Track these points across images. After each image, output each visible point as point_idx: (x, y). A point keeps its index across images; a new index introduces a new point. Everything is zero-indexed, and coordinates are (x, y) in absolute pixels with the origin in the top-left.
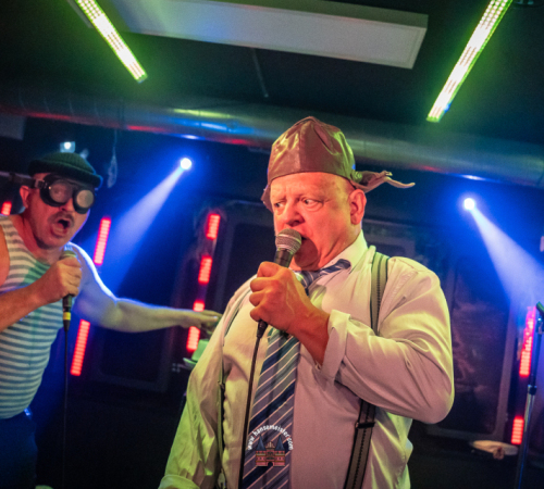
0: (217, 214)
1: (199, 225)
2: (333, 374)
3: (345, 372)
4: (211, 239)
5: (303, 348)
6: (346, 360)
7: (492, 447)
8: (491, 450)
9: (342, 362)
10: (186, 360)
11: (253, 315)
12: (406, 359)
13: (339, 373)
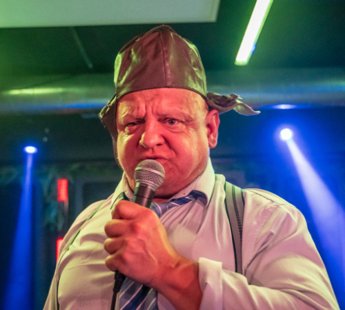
0: (64, 177)
1: (49, 191)
4: (63, 202)
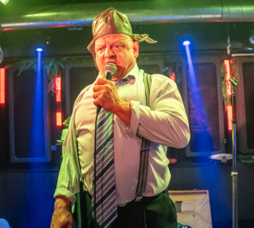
2: (135, 130)
3: (141, 128)
5: (115, 116)
6: (141, 122)
7: (220, 157)
8: (220, 159)
9: (140, 124)
10: (58, 141)
11: (95, 103)
12: (169, 120)
13: (138, 129)
